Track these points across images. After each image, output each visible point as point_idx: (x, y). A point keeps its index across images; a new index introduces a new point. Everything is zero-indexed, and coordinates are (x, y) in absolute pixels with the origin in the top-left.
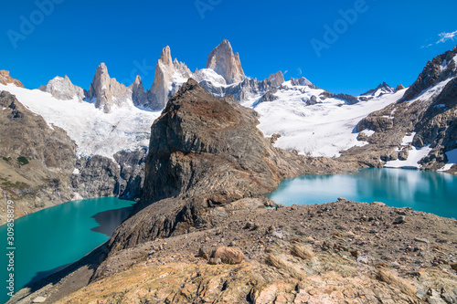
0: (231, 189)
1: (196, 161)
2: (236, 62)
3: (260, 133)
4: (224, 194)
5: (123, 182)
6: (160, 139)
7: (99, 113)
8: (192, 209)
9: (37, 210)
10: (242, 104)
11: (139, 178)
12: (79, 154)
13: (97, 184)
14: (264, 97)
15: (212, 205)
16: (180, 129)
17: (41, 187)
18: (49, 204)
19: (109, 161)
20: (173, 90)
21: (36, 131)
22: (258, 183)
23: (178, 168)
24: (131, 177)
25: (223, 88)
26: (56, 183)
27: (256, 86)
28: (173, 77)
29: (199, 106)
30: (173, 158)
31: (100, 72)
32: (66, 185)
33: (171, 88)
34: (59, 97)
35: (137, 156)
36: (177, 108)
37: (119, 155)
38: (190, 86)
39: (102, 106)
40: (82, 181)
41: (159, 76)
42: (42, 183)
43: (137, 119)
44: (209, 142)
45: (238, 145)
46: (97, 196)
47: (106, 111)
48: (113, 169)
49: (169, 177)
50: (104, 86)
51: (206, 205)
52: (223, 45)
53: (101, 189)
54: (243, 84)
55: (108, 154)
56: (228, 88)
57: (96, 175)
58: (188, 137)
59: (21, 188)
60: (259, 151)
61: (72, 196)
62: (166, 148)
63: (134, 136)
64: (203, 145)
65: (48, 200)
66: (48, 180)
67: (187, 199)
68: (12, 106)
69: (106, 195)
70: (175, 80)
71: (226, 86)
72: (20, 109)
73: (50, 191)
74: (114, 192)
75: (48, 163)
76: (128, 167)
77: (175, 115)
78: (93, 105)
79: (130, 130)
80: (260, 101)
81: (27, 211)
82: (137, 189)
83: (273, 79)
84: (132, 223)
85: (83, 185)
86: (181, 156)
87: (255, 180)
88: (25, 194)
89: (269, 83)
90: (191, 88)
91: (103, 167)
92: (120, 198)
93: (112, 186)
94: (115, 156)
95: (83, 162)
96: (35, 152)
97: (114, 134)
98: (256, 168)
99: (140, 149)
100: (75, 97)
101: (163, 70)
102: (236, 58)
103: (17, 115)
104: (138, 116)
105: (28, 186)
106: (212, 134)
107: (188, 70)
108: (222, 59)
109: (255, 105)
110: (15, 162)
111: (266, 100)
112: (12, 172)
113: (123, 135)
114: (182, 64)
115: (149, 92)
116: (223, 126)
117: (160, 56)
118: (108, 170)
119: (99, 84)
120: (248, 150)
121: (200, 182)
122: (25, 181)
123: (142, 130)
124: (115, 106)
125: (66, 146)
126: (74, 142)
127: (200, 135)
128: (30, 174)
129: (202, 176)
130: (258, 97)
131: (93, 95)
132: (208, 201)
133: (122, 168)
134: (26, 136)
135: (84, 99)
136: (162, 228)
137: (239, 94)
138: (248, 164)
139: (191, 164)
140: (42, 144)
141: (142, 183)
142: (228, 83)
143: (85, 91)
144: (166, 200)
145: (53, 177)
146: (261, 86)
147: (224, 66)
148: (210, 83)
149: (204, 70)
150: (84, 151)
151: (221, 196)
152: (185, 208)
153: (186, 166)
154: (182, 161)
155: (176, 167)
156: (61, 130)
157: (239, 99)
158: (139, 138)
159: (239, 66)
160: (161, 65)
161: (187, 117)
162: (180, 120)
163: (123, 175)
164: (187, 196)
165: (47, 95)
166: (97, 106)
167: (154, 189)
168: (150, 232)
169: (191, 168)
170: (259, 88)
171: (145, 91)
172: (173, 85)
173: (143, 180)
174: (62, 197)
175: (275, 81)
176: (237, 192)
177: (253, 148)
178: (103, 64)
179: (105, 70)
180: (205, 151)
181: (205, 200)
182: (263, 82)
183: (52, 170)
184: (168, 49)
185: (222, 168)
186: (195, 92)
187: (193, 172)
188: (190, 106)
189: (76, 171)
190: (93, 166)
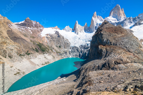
0: (125, 59)
1: (108, 48)
2: (122, 12)
3: (137, 38)
4: (122, 60)
5: (81, 54)
6: (95, 41)
7: (76, 35)
8: (109, 64)
9: (62, 59)
10: (125, 28)
11: (86, 53)
12: (71, 46)
13: (75, 54)
14: (136, 24)
15: (117, 64)
16: (102, 37)
17: (63, 53)
18: (65, 58)
19: (78, 48)
20: (97, 26)
21: (62, 40)
22: (138, 57)
23: (101, 50)
24: (84, 53)
25: (116, 23)
26: (66, 53)
27: (131, 20)
28: (97, 21)
29: (109, 29)
30: (100, 47)
31: (76, 23)
32: (68, 53)
33: (96, 25)
34: (67, 31)
35: (85, 47)
36: (101, 30)
37: (80, 46)
38: (105, 23)
39: (76, 33)
40: (71, 53)
41: (92, 22)
42: (63, 52)
43: (86, 36)
44: (113, 41)
45: (126, 42)
46: (75, 57)
47: (77, 34)
48: (79, 50)
49: (98, 53)
50: (77, 27)
51: (114, 63)
52: (116, 7)
53: (76, 55)
54: (125, 20)
55: (78, 46)
56: (118, 22)
57: (74, 52)
58: (105, 40)
59: (59, 53)
60: (137, 45)
61: (69, 56)
62: (97, 44)
63: (85, 41)
64: (111, 43)
65: (64, 57)
66: (64, 52)
67: (106, 60)
68: (58, 34)
69: (77, 57)
70: (97, 23)
71: (117, 22)
72: (59, 35)
73: (65, 54)
74: (79, 57)
75: (64, 48)
76: (83, 50)
77: (100, 33)
78: (74, 33)
79: (84, 39)
80: (134, 26)
81: (60, 59)
82: (85, 56)
83: (141, 16)
84: (87, 65)
85: (72, 54)
86: (102, 46)
87: (136, 56)
88: (60, 55)
89: (139, 18)
90: (106, 23)
91: (76, 49)
92: (80, 58)
93: (78, 55)
94: (79, 46)
95: (72, 48)
96: (62, 45)
97: (79, 40)
98: (136, 52)
99: (86, 44)
100: (70, 31)
101: (94, 20)
102: (122, 11)
103: (59, 36)
104: (86, 35)
105: (61, 53)
106: (114, 39)
107: (102, 18)
108: (116, 12)
109: (131, 27)
110: (58, 47)
111: (137, 25)
112: (58, 49)
113: (82, 40)
114: (100, 17)
115: (89, 27)
116: (119, 36)
117: (93, 15)
118: (78, 50)
119: (76, 27)
120: (132, 45)
121: (110, 55)
122: (60, 52)
123: (87, 39)
124: (80, 32)
125: (68, 44)
126: (70, 42)
127: (110, 39)
128: (61, 50)
129: (111, 53)
130: (133, 24)
131: (74, 30)
132: (115, 62)
133: (81, 50)
134: (60, 41)
135: (72, 31)
136: (97, 68)
137: (123, 24)
138: (132, 50)
139: (106, 49)
140: (63, 43)
141: (87, 55)
142: (118, 20)
143: (72, 29)
144: (97, 60)
145: (65, 51)
146: (134, 20)
147: (116, 15)
148: (110, 21)
149: (108, 17)
150: (72, 45)
151: (120, 61)
152: (105, 63)
153: (104, 50)
154: (103, 48)
155: (100, 50)
156: (67, 39)
157: (123, 26)
158: (86, 41)
159: (123, 13)
160: (93, 18)
161: (105, 33)
162: (102, 34)
163: (81, 52)
164: (105, 59)
165: (64, 31)
166: (75, 33)
167: (93, 56)
168: (93, 69)
169: (106, 50)
170: (133, 20)
171: (88, 27)
172: (97, 24)
173: (87, 54)
174: (67, 56)
175: (142, 16)
176: (128, 60)
177: (134, 44)
178: (77, 21)
179: (77, 23)
180: (112, 45)
181: (114, 61)
182: (135, 18)
183: (65, 49)
184: (95, 13)
185: (120, 51)
186: (107, 24)
187: (107, 52)
188: (106, 29)
189: (70, 50)
190: (74, 49)
